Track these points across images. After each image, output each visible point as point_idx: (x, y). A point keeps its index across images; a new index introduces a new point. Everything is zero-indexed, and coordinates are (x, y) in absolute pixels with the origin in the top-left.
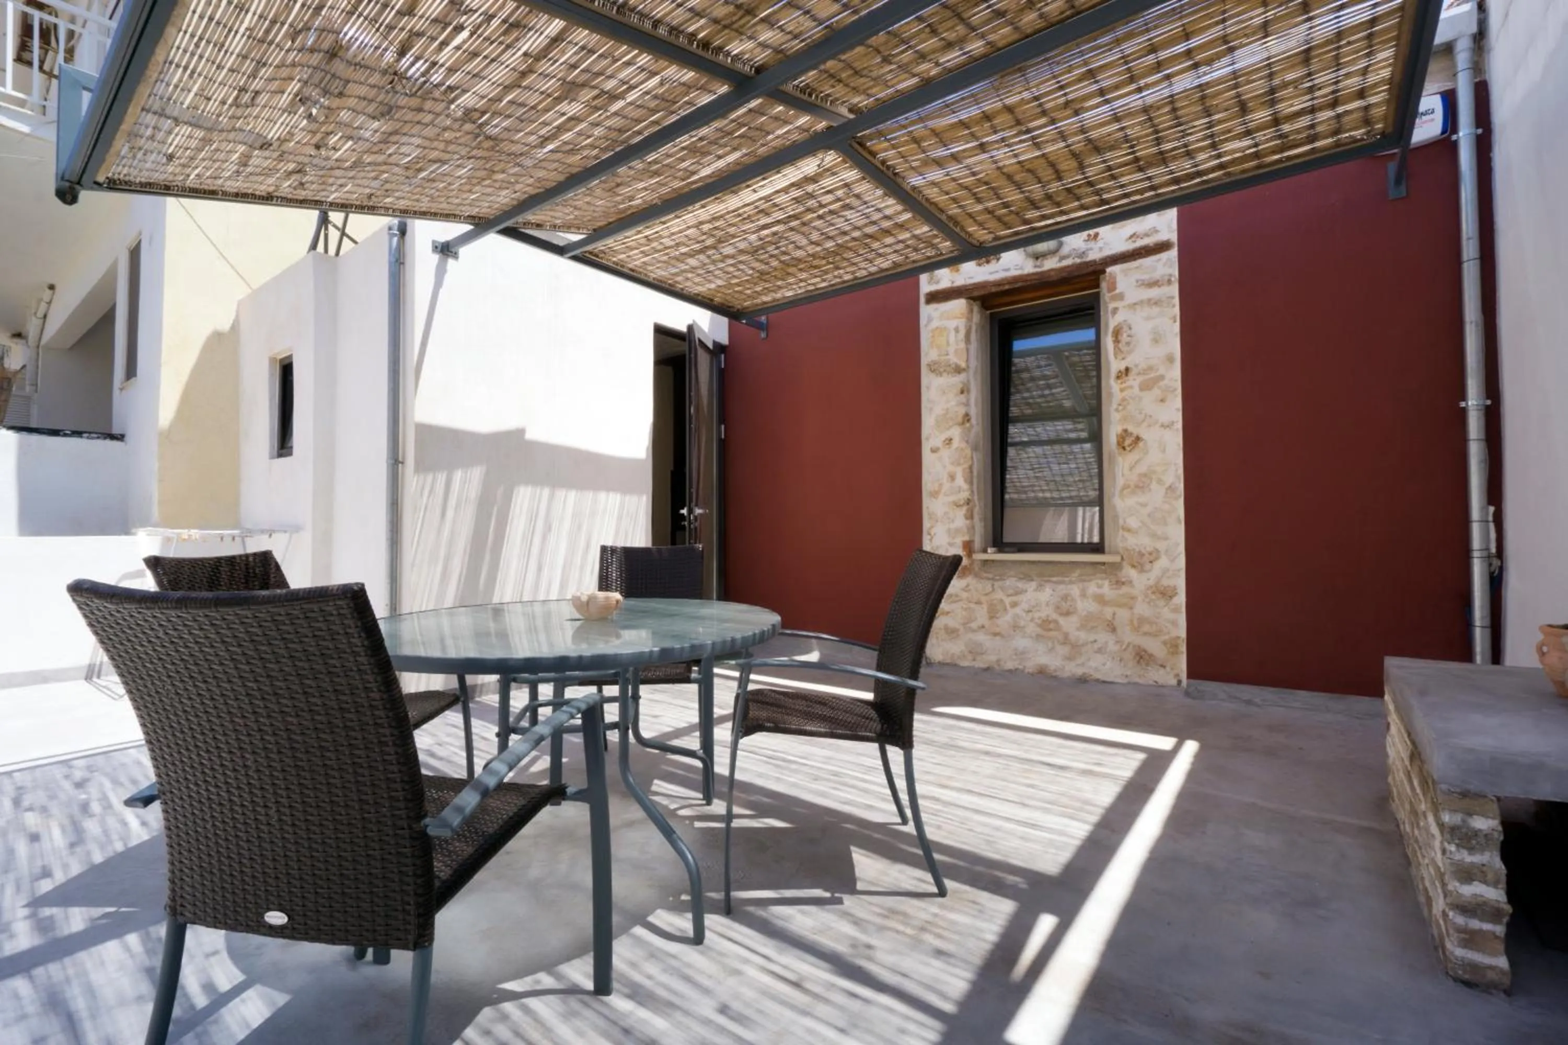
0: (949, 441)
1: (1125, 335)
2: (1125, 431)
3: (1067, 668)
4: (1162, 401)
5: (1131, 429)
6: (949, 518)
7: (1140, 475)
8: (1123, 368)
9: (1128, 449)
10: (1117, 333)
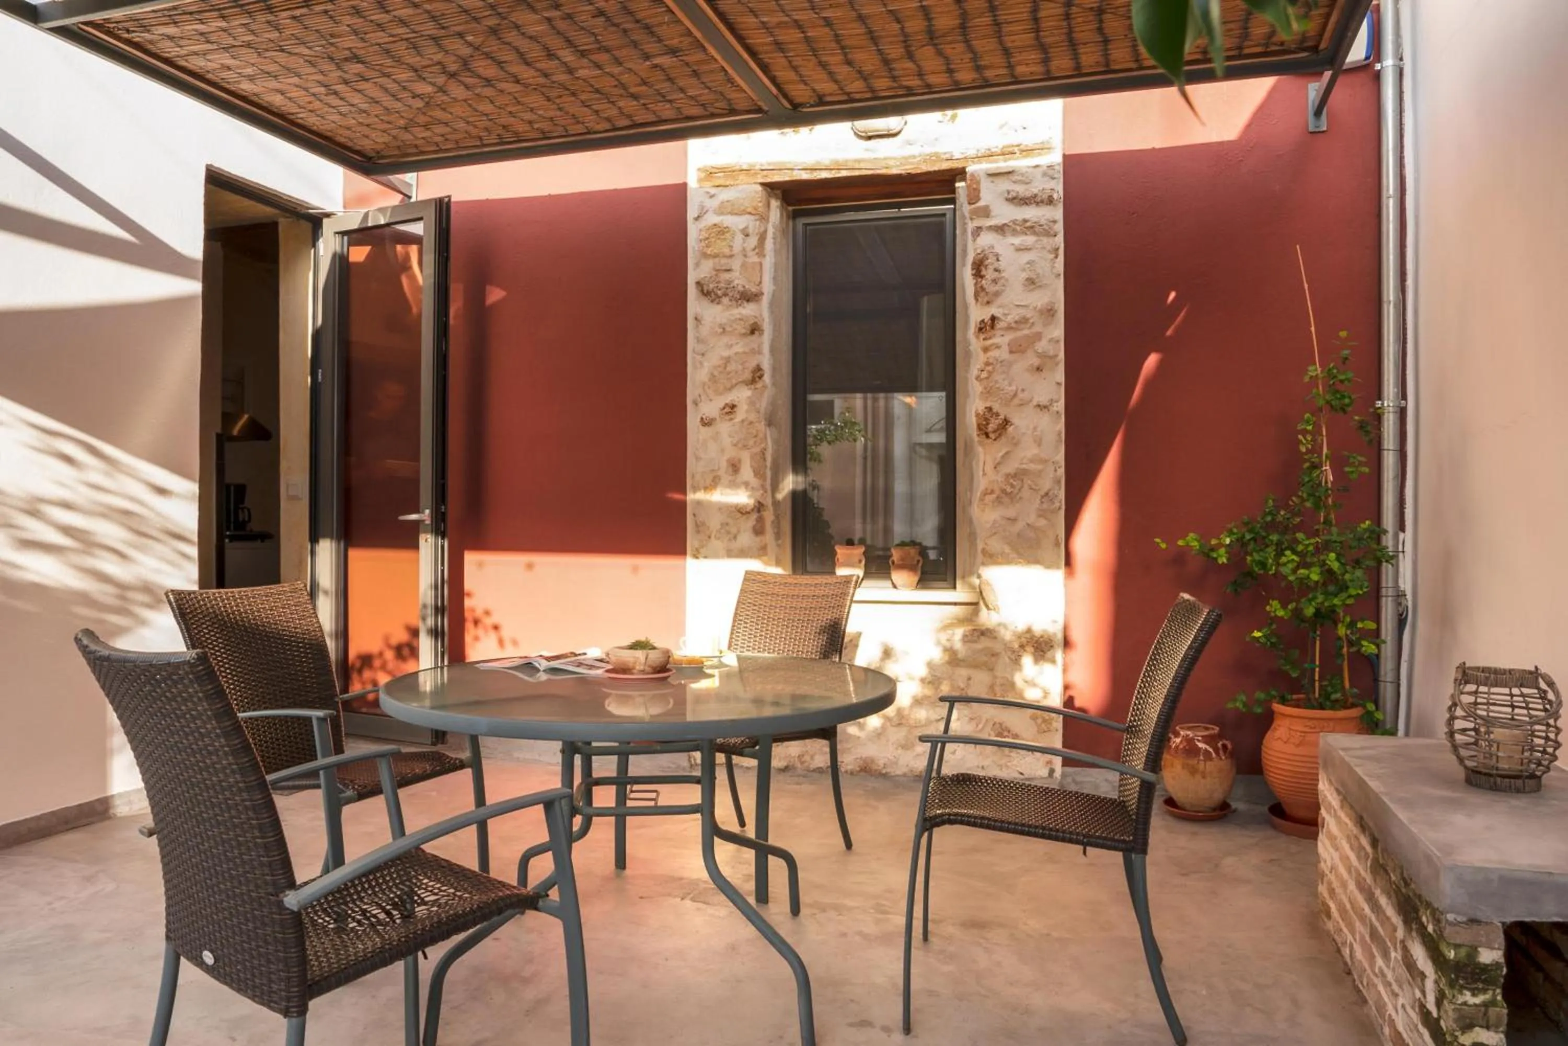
0: (732, 408)
1: (991, 268)
2: (990, 409)
3: (902, 762)
4: (1039, 369)
5: (996, 407)
6: (728, 533)
7: (1008, 476)
8: (987, 318)
9: (992, 436)
10: (979, 268)
